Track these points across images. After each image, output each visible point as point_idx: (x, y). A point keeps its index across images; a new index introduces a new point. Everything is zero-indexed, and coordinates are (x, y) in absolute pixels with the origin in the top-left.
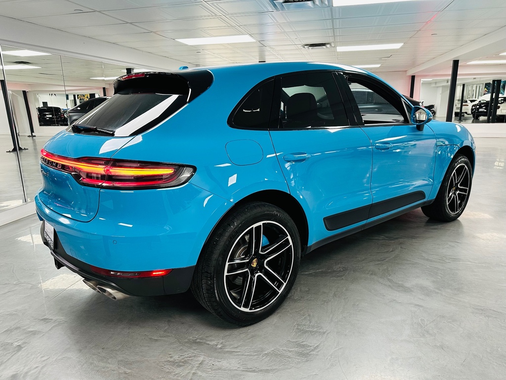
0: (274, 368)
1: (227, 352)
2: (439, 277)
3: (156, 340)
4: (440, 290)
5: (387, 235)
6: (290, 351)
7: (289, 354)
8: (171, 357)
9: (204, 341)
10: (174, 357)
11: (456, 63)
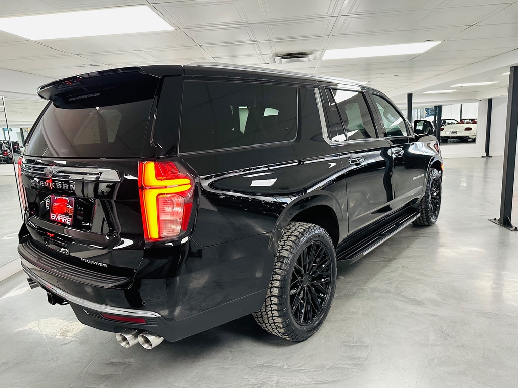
0: (340, 378)
1: (295, 370)
2: (441, 290)
3: (228, 369)
4: (445, 300)
5: (385, 256)
6: (347, 364)
7: (348, 366)
8: (249, 381)
9: (271, 364)
10: (252, 381)
11: (410, 96)
